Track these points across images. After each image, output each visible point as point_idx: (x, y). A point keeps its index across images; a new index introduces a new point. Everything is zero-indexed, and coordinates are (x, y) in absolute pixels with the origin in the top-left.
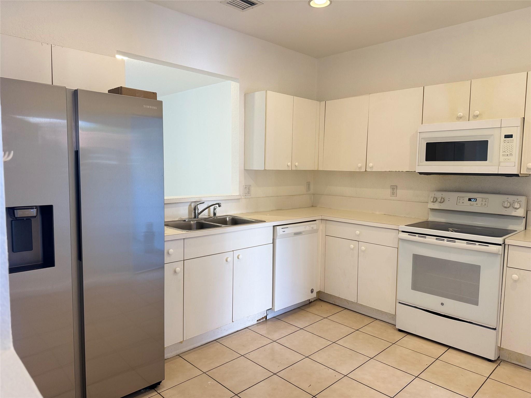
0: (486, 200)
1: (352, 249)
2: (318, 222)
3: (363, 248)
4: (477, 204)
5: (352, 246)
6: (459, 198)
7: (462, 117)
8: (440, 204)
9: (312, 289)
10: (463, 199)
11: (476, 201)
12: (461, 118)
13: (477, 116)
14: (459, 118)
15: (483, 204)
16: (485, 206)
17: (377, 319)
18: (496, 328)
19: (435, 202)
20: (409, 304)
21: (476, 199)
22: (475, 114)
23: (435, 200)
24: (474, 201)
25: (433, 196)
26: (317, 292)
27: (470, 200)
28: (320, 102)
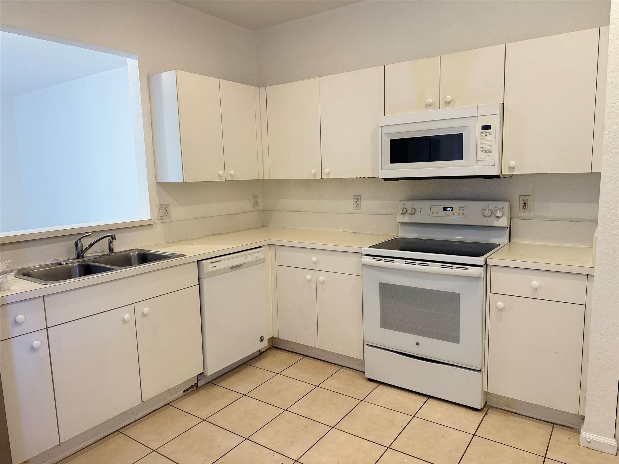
0: (463, 208)
1: (309, 281)
2: (264, 248)
3: (322, 279)
4: (453, 214)
5: (308, 277)
6: (432, 207)
7: (432, 104)
8: (411, 216)
9: (262, 337)
10: (438, 208)
11: (452, 210)
12: (430, 105)
13: (449, 102)
14: (429, 106)
15: (461, 214)
16: (463, 216)
17: (343, 366)
18: (481, 370)
19: (405, 214)
20: (379, 346)
21: (452, 208)
22: (446, 100)
23: (404, 212)
24: (450, 211)
25: (402, 206)
26: (268, 339)
27: (445, 209)
28: (259, 89)
